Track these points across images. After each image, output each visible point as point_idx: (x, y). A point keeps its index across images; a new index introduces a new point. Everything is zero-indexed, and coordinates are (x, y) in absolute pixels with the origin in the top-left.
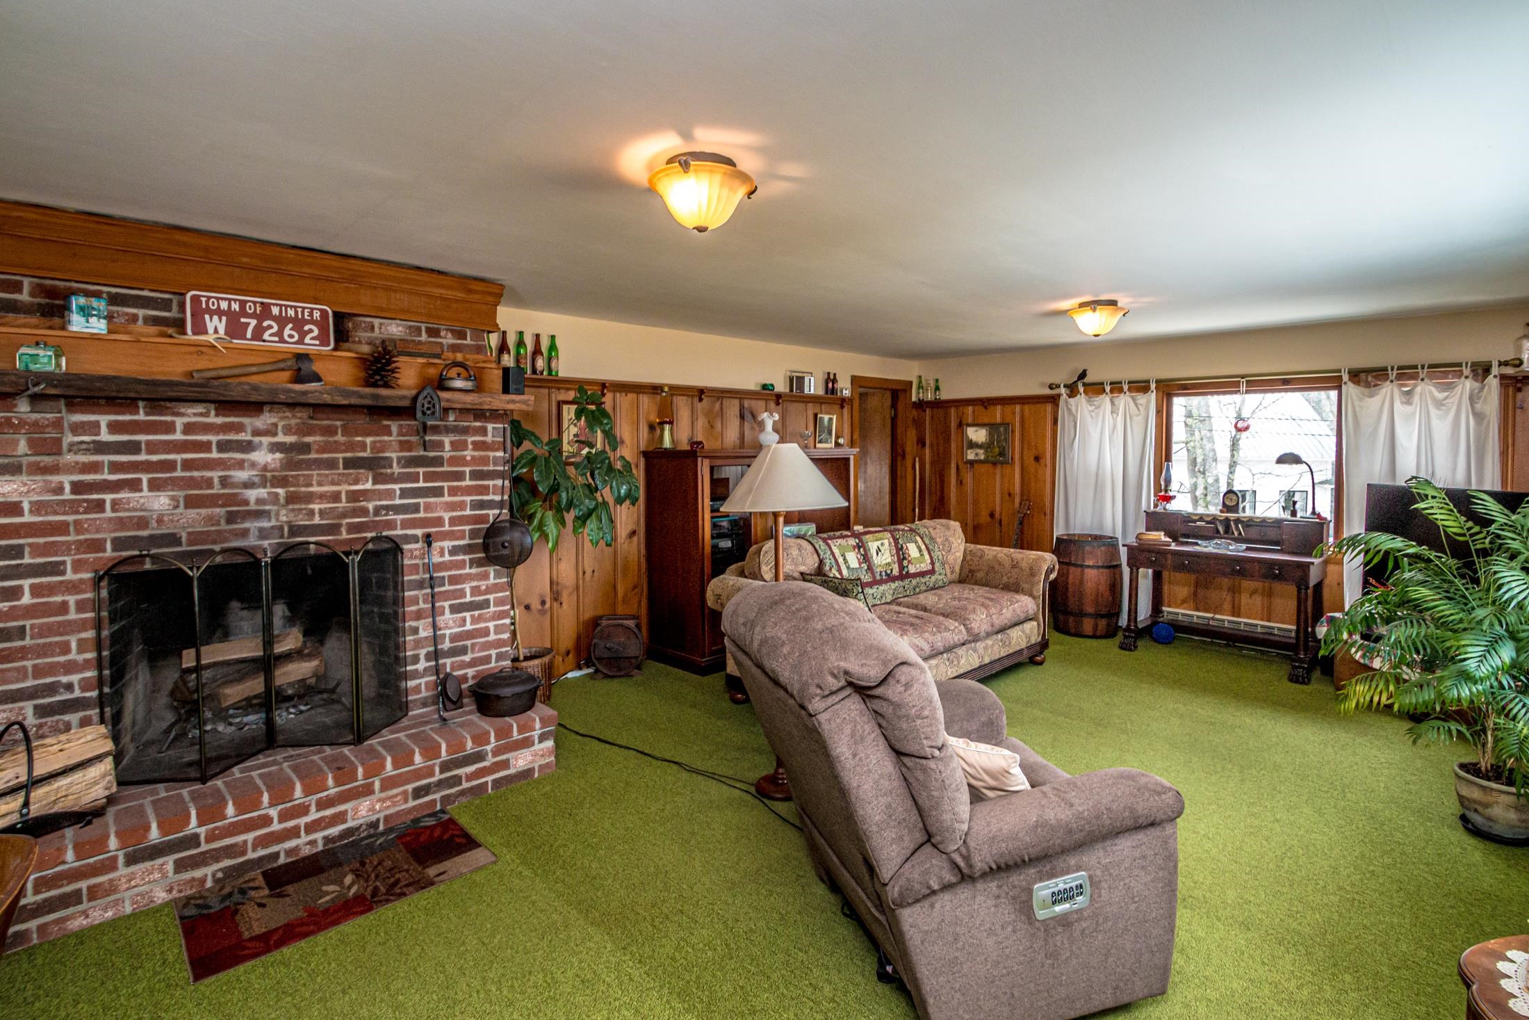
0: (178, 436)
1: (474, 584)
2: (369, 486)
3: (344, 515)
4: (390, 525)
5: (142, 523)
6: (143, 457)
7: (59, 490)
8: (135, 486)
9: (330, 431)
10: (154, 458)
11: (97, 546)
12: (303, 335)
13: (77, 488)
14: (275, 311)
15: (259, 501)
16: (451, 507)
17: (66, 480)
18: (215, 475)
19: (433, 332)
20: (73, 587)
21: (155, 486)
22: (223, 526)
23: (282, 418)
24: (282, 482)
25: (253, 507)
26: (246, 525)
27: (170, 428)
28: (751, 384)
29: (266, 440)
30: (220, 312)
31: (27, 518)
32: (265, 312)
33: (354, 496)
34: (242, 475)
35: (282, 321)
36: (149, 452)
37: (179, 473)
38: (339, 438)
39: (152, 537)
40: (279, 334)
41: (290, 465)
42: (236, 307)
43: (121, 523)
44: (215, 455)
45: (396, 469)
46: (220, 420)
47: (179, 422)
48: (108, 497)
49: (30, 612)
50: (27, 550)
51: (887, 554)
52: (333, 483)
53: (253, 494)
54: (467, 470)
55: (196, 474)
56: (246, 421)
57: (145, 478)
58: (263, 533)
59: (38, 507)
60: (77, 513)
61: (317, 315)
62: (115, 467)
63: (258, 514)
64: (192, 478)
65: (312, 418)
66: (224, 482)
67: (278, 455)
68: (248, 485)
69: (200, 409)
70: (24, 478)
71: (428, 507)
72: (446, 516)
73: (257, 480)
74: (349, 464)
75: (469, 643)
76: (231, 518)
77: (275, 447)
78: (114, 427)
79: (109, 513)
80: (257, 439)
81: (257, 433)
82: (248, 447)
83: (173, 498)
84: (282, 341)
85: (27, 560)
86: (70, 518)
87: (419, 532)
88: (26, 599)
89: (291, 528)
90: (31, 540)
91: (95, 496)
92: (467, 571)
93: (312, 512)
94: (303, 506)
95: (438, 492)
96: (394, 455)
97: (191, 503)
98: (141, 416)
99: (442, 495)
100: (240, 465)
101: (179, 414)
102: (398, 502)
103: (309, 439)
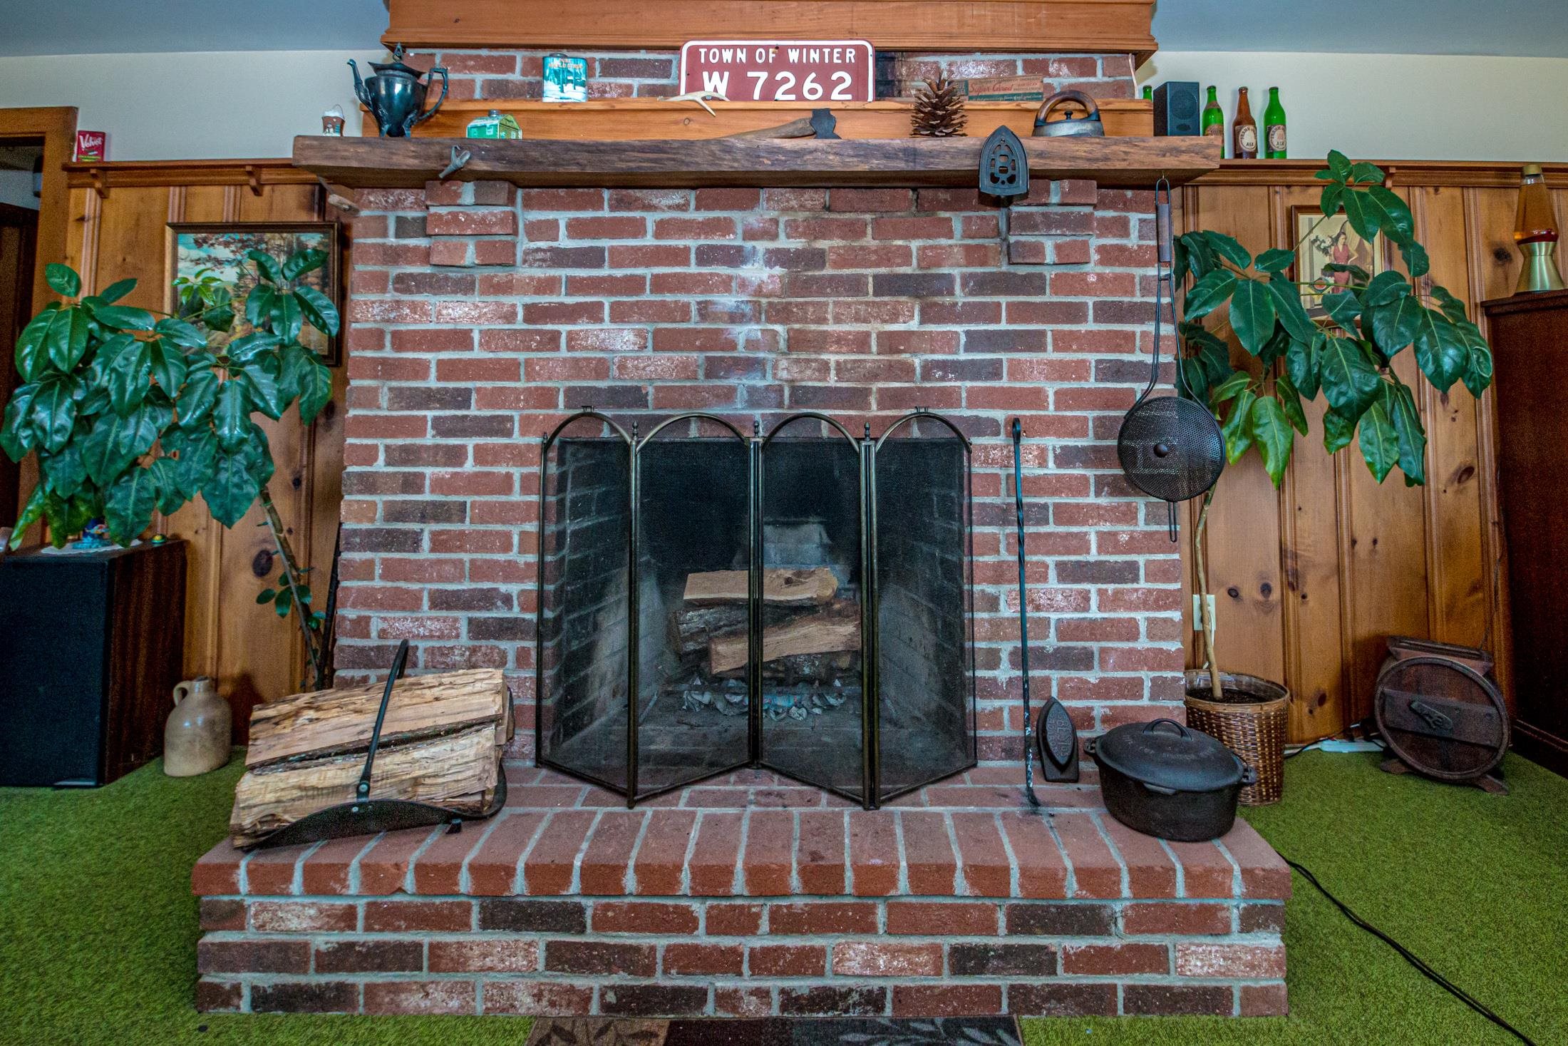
0: (649, 241)
1: (1106, 527)
2: (914, 325)
3: (874, 376)
4: (949, 397)
5: (601, 369)
6: (605, 272)
7: (510, 317)
8: (592, 313)
9: (855, 230)
10: (619, 273)
11: (545, 398)
12: (829, 86)
13: (533, 313)
14: (793, 56)
15: (751, 344)
16: (1061, 371)
17: (519, 301)
18: (693, 299)
20: (518, 455)
21: (620, 314)
22: (702, 382)
23: (785, 210)
24: (781, 313)
25: (741, 352)
26: (732, 381)
27: (637, 228)
29: (762, 246)
30: (721, 67)
31: (477, 353)
32: (781, 60)
33: (891, 343)
34: (727, 301)
35: (801, 70)
36: (615, 264)
37: (647, 296)
38: (869, 241)
39: (611, 390)
40: (797, 90)
41: (795, 286)
42: (742, 56)
43: (577, 367)
44: (693, 269)
45: (960, 297)
46: (701, 216)
47: (651, 219)
48: (564, 328)
49: (475, 484)
50: (474, 397)
52: (858, 319)
53: (742, 332)
54: (1090, 301)
55: (669, 298)
56: (735, 215)
57: (607, 301)
58: (755, 397)
59: (490, 338)
60: (529, 349)
61: (850, 55)
62: (576, 286)
63: (751, 365)
64: (663, 303)
65: (828, 209)
66: (705, 311)
67: (778, 270)
68: (736, 317)
69: (676, 197)
70: (476, 298)
71: (1017, 370)
72: (1051, 389)
73: (747, 309)
74: (886, 285)
75: (1095, 646)
76: (713, 369)
77: (776, 257)
78: (577, 229)
79: (564, 353)
80: (749, 245)
81: (750, 235)
82: (736, 257)
83: (639, 334)
84: (801, 98)
85: (473, 411)
86: (521, 356)
87: (1000, 415)
88: (469, 466)
89: (794, 390)
90: (479, 384)
91: (549, 327)
92: (1091, 499)
93: (825, 366)
94: (813, 356)
95: (1034, 342)
96: (956, 272)
97: (663, 342)
98: (606, 213)
99: (1042, 348)
100: (726, 285)
101: (650, 208)
102: (963, 356)
103: (823, 244)
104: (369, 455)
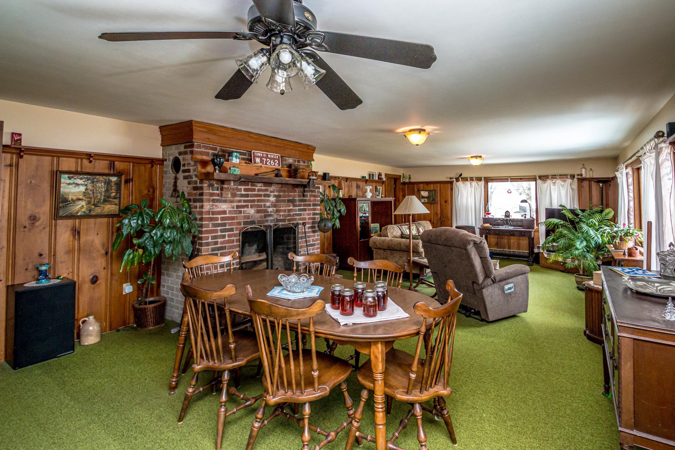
0: (256, 193)
1: (312, 238)
2: (292, 208)
3: (287, 216)
4: (295, 219)
5: (248, 217)
6: (249, 198)
7: (233, 208)
8: (247, 206)
9: (284, 191)
10: (252, 199)
11: (239, 223)
12: (275, 163)
13: (238, 207)
14: (269, 156)
15: (271, 212)
16: (309, 214)
17: (235, 204)
18: (262, 204)
19: (299, 162)
20: (235, 235)
21: (252, 207)
22: (264, 219)
23: (276, 187)
24: (275, 206)
25: (269, 213)
26: (268, 219)
27: (254, 190)
28: (359, 177)
29: (272, 194)
30: (258, 157)
31: (228, 215)
32: (267, 156)
33: (290, 211)
34: (268, 204)
35: (271, 159)
36: (251, 197)
37: (256, 203)
38: (286, 193)
39: (251, 221)
40: (270, 163)
41: (277, 201)
42: (261, 155)
43: (245, 217)
44: (263, 198)
45: (297, 203)
46: (264, 188)
47: (257, 188)
48: (243, 210)
49: (228, 242)
50: (227, 224)
51: (415, 231)
52: (285, 207)
53: (270, 209)
54: (312, 203)
55: (259, 203)
56: (269, 188)
57: (249, 204)
58: (271, 221)
59: (230, 212)
60: (237, 214)
61: (277, 157)
62: (245, 201)
63: (270, 215)
64: (258, 205)
65: (281, 187)
66: (265, 205)
67: (275, 198)
68: (269, 207)
69: (260, 185)
70: (227, 204)
71: (304, 215)
72: (307, 217)
73: (270, 205)
74: (289, 201)
76: (265, 216)
77: (275, 196)
78: (245, 190)
79: (243, 215)
80: (271, 194)
81: (271, 192)
82: (269, 196)
83: (255, 210)
84: (271, 165)
85: (227, 227)
86: (235, 215)
87: (301, 222)
88: (227, 238)
89: (277, 219)
90: (228, 221)
91: (240, 209)
92: (311, 234)
93: (280, 215)
95: (305, 210)
96: (297, 198)
97: (258, 212)
98: (250, 187)
99: (306, 211)
100: (268, 201)
101: (256, 186)
102: (297, 213)
103: (281, 194)
104: (207, 238)
